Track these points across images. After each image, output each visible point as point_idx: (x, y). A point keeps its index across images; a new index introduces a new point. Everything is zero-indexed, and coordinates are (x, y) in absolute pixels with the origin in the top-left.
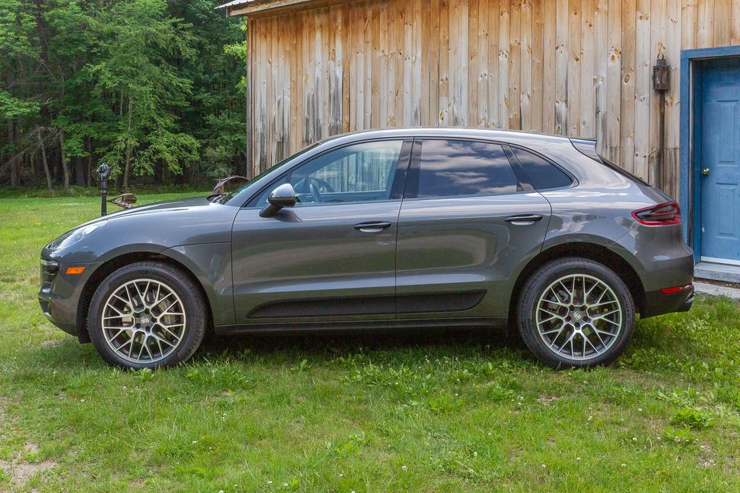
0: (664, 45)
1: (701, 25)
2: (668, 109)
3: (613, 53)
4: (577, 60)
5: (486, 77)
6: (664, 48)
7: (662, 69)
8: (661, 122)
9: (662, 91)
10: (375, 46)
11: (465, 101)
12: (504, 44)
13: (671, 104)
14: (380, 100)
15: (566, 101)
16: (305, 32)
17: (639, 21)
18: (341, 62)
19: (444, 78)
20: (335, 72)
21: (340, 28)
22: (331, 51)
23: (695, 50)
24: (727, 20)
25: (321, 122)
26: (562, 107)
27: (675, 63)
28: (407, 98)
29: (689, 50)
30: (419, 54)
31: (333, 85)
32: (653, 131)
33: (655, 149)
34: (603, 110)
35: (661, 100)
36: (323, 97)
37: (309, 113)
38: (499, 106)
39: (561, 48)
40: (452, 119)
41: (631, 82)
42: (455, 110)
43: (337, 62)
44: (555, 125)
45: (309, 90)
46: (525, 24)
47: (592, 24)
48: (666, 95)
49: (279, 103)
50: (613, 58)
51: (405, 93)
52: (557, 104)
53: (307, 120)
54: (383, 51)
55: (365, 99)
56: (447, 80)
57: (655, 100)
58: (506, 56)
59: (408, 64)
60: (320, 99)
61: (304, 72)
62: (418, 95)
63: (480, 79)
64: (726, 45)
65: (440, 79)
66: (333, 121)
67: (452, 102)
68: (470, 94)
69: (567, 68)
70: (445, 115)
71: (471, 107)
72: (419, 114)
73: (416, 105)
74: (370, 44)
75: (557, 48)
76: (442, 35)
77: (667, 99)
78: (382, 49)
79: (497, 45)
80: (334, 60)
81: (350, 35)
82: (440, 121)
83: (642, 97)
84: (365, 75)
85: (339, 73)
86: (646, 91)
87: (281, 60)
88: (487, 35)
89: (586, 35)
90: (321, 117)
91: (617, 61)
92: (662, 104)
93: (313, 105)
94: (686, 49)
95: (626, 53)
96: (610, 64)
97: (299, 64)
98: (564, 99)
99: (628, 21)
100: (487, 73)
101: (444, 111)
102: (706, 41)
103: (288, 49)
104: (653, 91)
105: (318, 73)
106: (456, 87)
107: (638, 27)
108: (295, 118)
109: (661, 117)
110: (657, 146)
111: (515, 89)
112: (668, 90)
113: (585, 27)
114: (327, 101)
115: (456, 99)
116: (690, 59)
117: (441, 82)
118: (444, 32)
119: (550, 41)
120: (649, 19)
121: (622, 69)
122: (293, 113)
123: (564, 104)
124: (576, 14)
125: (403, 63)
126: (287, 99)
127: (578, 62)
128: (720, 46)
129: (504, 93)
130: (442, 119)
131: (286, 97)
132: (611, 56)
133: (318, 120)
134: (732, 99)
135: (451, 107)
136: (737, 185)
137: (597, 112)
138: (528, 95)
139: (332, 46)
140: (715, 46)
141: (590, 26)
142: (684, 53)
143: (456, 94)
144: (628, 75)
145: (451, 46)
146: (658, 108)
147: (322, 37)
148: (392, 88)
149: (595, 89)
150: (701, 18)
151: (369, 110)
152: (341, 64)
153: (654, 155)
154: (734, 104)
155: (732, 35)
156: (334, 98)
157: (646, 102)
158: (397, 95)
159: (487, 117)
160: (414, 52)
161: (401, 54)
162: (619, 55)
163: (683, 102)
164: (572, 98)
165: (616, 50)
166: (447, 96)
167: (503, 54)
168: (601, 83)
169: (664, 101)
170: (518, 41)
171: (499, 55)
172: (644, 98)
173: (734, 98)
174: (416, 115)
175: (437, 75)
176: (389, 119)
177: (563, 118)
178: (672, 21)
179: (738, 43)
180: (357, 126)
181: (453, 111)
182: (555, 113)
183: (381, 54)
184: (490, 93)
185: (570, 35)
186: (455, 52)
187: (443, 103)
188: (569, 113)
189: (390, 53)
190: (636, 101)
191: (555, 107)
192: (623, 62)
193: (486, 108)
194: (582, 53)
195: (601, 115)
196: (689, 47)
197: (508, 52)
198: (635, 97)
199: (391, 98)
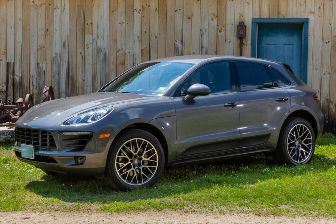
0: (242, 14)
1: (263, 6)
2: (244, 48)
3: (212, 16)
4: (189, 18)
5: (124, 24)
6: (243, 16)
7: (241, 26)
9: (241, 38)
11: (106, 38)
12: (138, 5)
13: (246, 45)
14: (30, 34)
15: (182, 41)
17: (228, 1)
19: (89, 23)
23: (260, 19)
24: (276, 5)
26: (179, 45)
27: (249, 23)
28: (56, 34)
30: (67, 7)
34: (205, 45)
35: (240, 42)
38: (134, 42)
39: (178, 11)
40: (96, 48)
41: (223, 32)
42: (99, 44)
44: (174, 54)
48: (243, 40)
50: (212, 19)
51: (54, 31)
52: (176, 42)
55: (15, 34)
56: (92, 24)
57: (236, 42)
58: (139, 13)
59: (57, 12)
62: (66, 32)
63: (119, 25)
64: (276, 17)
65: (86, 23)
67: (96, 38)
68: (111, 34)
69: (183, 22)
70: (90, 46)
71: (111, 42)
72: (67, 44)
73: (65, 38)
75: (176, 11)
77: (244, 42)
79: (132, 6)
82: (86, 49)
83: (229, 41)
86: (232, 38)
89: (195, 5)
91: (215, 21)
92: (241, 45)
94: (255, 17)
95: (220, 16)
96: (210, 21)
98: (180, 39)
100: (124, 22)
101: (89, 43)
102: (266, 14)
104: (236, 38)
106: (100, 28)
107: (228, 4)
109: (240, 51)
111: (146, 32)
112: (244, 38)
115: (100, 36)
116: (257, 23)
117: (86, 26)
119: (171, 7)
121: (218, 25)
123: (180, 43)
125: (53, 11)
127: (190, 20)
128: (273, 17)
129: (137, 33)
130: (88, 48)
132: (211, 18)
134: (273, 43)
135: (95, 41)
137: (202, 48)
138: (155, 36)
140: (271, 17)
141: (198, 0)
142: (254, 21)
143: (99, 33)
144: (221, 29)
146: (239, 47)
148: (42, 25)
149: (201, 35)
150: (263, 3)
154: (274, 46)
155: (279, 13)
157: (232, 43)
158: (46, 32)
159: (124, 48)
160: (63, 4)
161: (50, 5)
162: (216, 18)
163: (253, 44)
164: (186, 39)
165: (214, 15)
166: (92, 34)
167: (137, 11)
168: (204, 32)
169: (242, 43)
170: (148, 4)
171: (134, 11)
172: (231, 41)
173: (275, 43)
174: (64, 45)
175: (83, 20)
176: (39, 48)
177: (180, 49)
178: (247, 3)
179: (282, 17)
180: (8, 51)
181: (97, 43)
182: (174, 47)
183: (31, 4)
184: (126, 34)
185: (185, 4)
186: (99, 7)
187: (89, 38)
188: (183, 48)
189: (40, 3)
190: (226, 42)
191: (175, 44)
192: (219, 21)
193: (123, 42)
194: (192, 15)
195: (204, 49)
196: (257, 17)
197: (140, 10)
198: (226, 40)
199: (42, 33)
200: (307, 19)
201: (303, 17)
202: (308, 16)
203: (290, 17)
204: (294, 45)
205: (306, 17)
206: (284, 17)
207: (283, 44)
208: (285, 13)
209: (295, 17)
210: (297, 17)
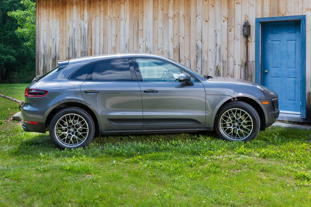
0: (248, 16)
1: (265, 7)
2: (250, 44)
3: (224, 19)
4: (207, 22)
5: (162, 29)
6: (248, 17)
7: (247, 26)
8: (246, 49)
9: (247, 36)
10: (105, 14)
11: (151, 40)
12: (171, 14)
13: (251, 42)
14: (108, 39)
15: (201, 41)
16: (68, 7)
17: (236, 5)
18: (87, 21)
19: (141, 29)
20: (84, 25)
21: (86, 5)
22: (82, 15)
23: (262, 18)
24: (276, 6)
25: (77, 49)
26: (199, 43)
27: (253, 23)
28: (122, 38)
29: (260, 18)
30: (128, 18)
31: (83, 32)
32: (242, 54)
33: (244, 62)
34: (219, 43)
35: (246, 40)
36: (77, 37)
37: (69, 45)
38: (169, 42)
39: (199, 16)
40: (145, 48)
41: (232, 32)
43: (85, 21)
44: (196, 51)
45: (69, 34)
46: (181, 5)
47: (214, 6)
49: (53, 40)
50: (224, 21)
51: (121, 36)
52: (197, 41)
53: (69, 48)
54: (109, 16)
55: (100, 39)
56: (142, 30)
57: (244, 40)
58: (172, 20)
59: (122, 22)
60: (75, 38)
61: (67, 25)
62: (127, 37)
63: (159, 30)
64: (276, 16)
65: (139, 29)
66: (82, 48)
67: (145, 40)
68: (154, 36)
69: (202, 25)
70: (141, 47)
71: (154, 43)
72: (128, 45)
73: (127, 41)
74: (102, 12)
75: (197, 16)
76: (140, 9)
77: (249, 39)
78: (108, 15)
79: (167, 14)
80: (83, 19)
81: (92, 8)
82: (139, 49)
83: (237, 39)
84: (100, 27)
85: (86, 26)
86: (240, 36)
87: (55, 19)
88: (162, 9)
89: (211, 11)
90: (76, 47)
91: (226, 23)
92: (247, 42)
93: (72, 41)
94: (258, 17)
95: (230, 19)
96: (223, 23)
97: (65, 21)
98: (200, 39)
99: (231, 5)
100: (162, 27)
101: (141, 44)
102: (267, 14)
103: (58, 14)
104: (242, 36)
105: (75, 25)
106: (147, 32)
107: (236, 7)
108: (62, 47)
109: (246, 47)
110: (245, 60)
111: (176, 34)
112: (249, 36)
113: (211, 7)
114: (80, 39)
115: (147, 39)
116: (260, 22)
117: (139, 31)
118: (141, 7)
119: (194, 13)
120: (241, 4)
121: (228, 26)
122: (61, 45)
123: (200, 42)
124: (206, 1)
125: (120, 22)
126: (58, 38)
128: (273, 16)
129: (171, 35)
130: (140, 48)
131: (57, 37)
132: (223, 20)
133: (75, 48)
134: (278, 40)
135: (144, 42)
136: (280, 77)
137: (216, 45)
138: (183, 37)
139: (82, 13)
140: (271, 17)
141: (213, 6)
142: (257, 19)
143: (147, 37)
144: (231, 29)
145: (144, 14)
146: (245, 43)
147: (77, 9)
148: (114, 33)
149: (215, 35)
150: (265, 4)
151: (102, 43)
152: (87, 22)
153: (243, 64)
154: (278, 42)
155: (279, 12)
156: (83, 38)
157: (239, 41)
158: (116, 37)
159: (162, 47)
160: (126, 17)
161: (118, 17)
162: (227, 20)
163: (256, 41)
164: (204, 39)
165: (225, 17)
166: (142, 37)
167: (170, 18)
168: (218, 32)
169: (248, 40)
170: (178, 13)
171: (169, 19)
172: (238, 39)
173: (279, 39)
174: (126, 46)
175: (137, 27)
176: (112, 48)
177: (200, 48)
178: (251, 5)
179: (282, 16)
180: (96, 51)
181: (145, 44)
182: (196, 46)
183: (108, 17)
184: (164, 36)
185: (203, 10)
186: (146, 17)
187: (141, 40)
188: (203, 46)
189: (113, 17)
190: (235, 40)
191: (196, 43)
192: (229, 23)
193: (162, 43)
194: (209, 19)
195: (218, 46)
196: (260, 17)
197: (173, 18)
198: (234, 38)
199: (114, 38)
200: (305, 16)
201: (300, 14)
202: (305, 13)
203: (289, 15)
204: (296, 40)
205: (304, 14)
206: (283, 15)
207: (287, 40)
208: (284, 12)
209: (293, 15)
210: (295, 15)
